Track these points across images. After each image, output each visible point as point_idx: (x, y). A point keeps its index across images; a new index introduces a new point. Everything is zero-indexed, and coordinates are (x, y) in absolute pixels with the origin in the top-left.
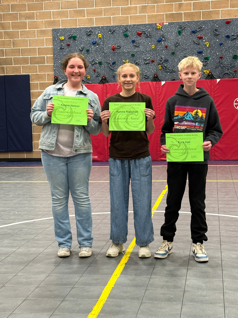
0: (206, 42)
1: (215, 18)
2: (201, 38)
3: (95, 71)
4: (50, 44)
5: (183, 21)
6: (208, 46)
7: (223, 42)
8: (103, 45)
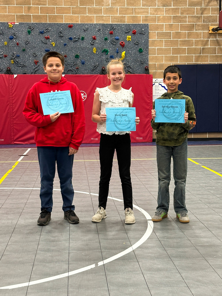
0: (52, 42)
1: (59, 21)
2: (48, 38)
5: (32, 22)
6: (54, 46)
7: (66, 43)
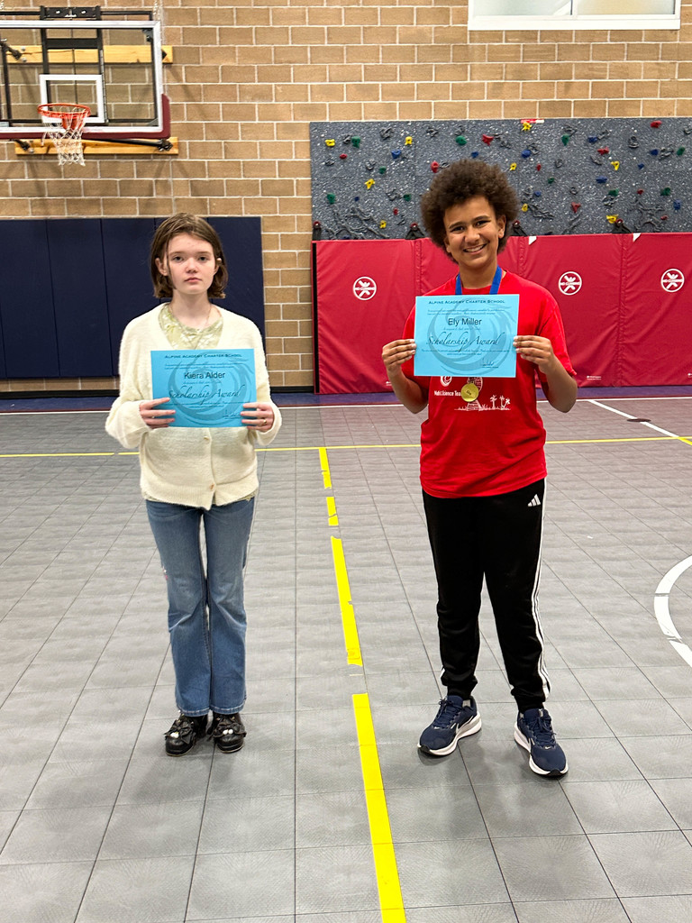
0: (613, 160)
1: (631, 114)
2: (604, 153)
3: (395, 212)
4: (304, 155)
5: (572, 117)
6: (616, 168)
7: (644, 163)
8: (414, 159)
